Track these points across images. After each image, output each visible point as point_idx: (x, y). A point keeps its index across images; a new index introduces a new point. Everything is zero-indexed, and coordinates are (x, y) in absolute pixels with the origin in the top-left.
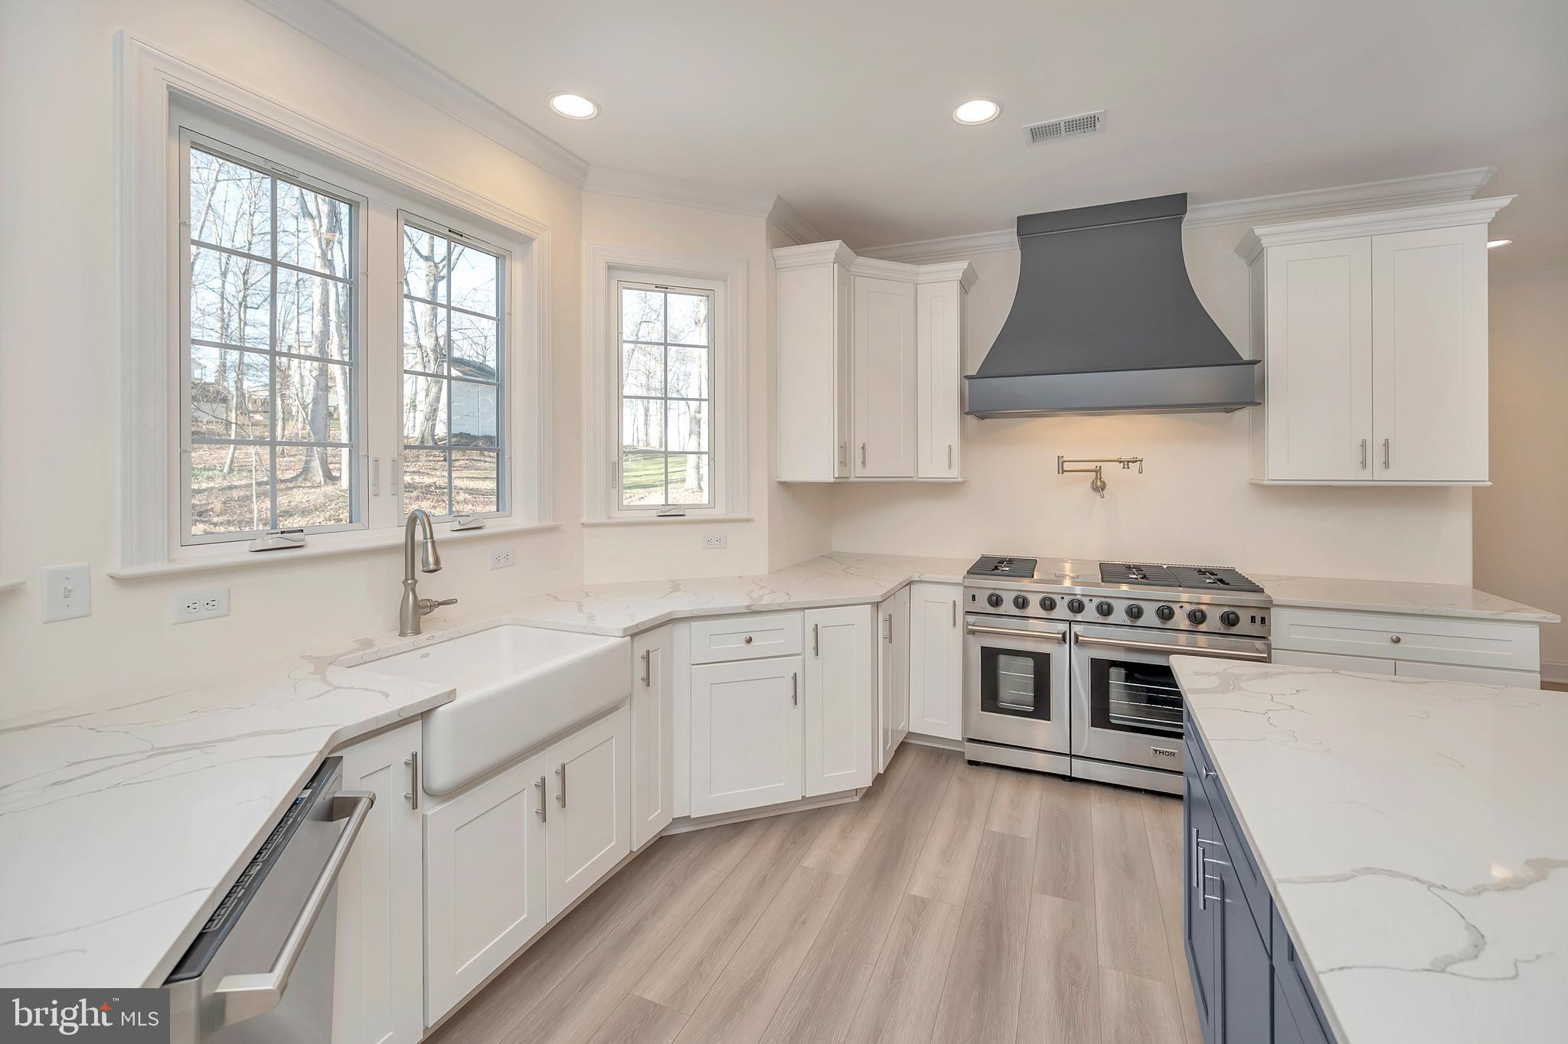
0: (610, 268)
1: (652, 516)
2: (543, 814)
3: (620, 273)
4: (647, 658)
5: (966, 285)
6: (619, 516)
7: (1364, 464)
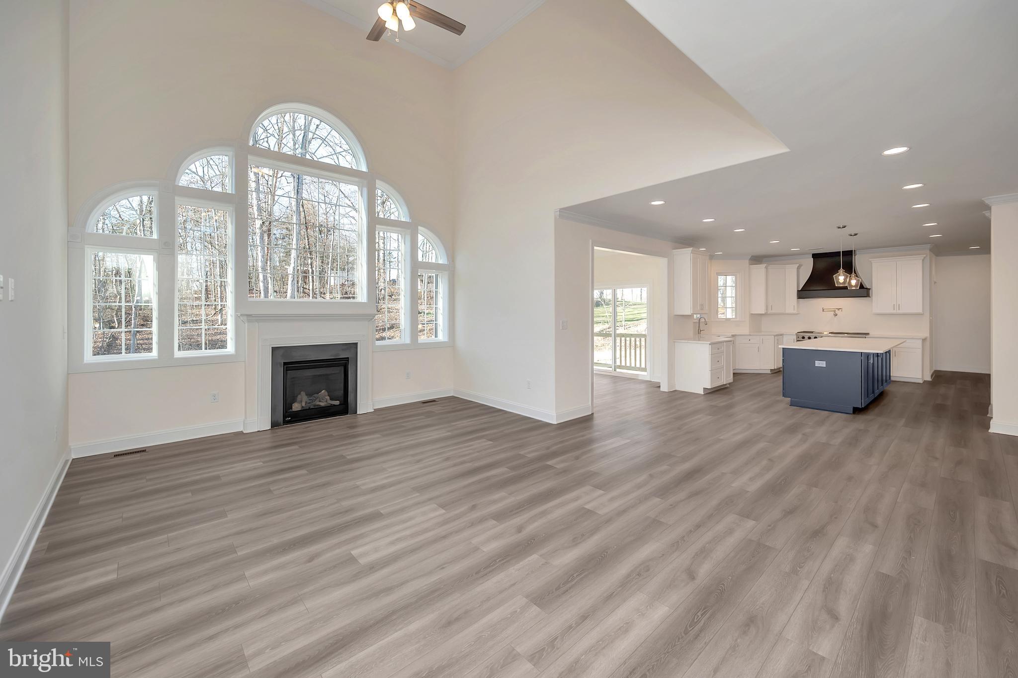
0: (716, 273)
1: (724, 320)
7: (894, 309)
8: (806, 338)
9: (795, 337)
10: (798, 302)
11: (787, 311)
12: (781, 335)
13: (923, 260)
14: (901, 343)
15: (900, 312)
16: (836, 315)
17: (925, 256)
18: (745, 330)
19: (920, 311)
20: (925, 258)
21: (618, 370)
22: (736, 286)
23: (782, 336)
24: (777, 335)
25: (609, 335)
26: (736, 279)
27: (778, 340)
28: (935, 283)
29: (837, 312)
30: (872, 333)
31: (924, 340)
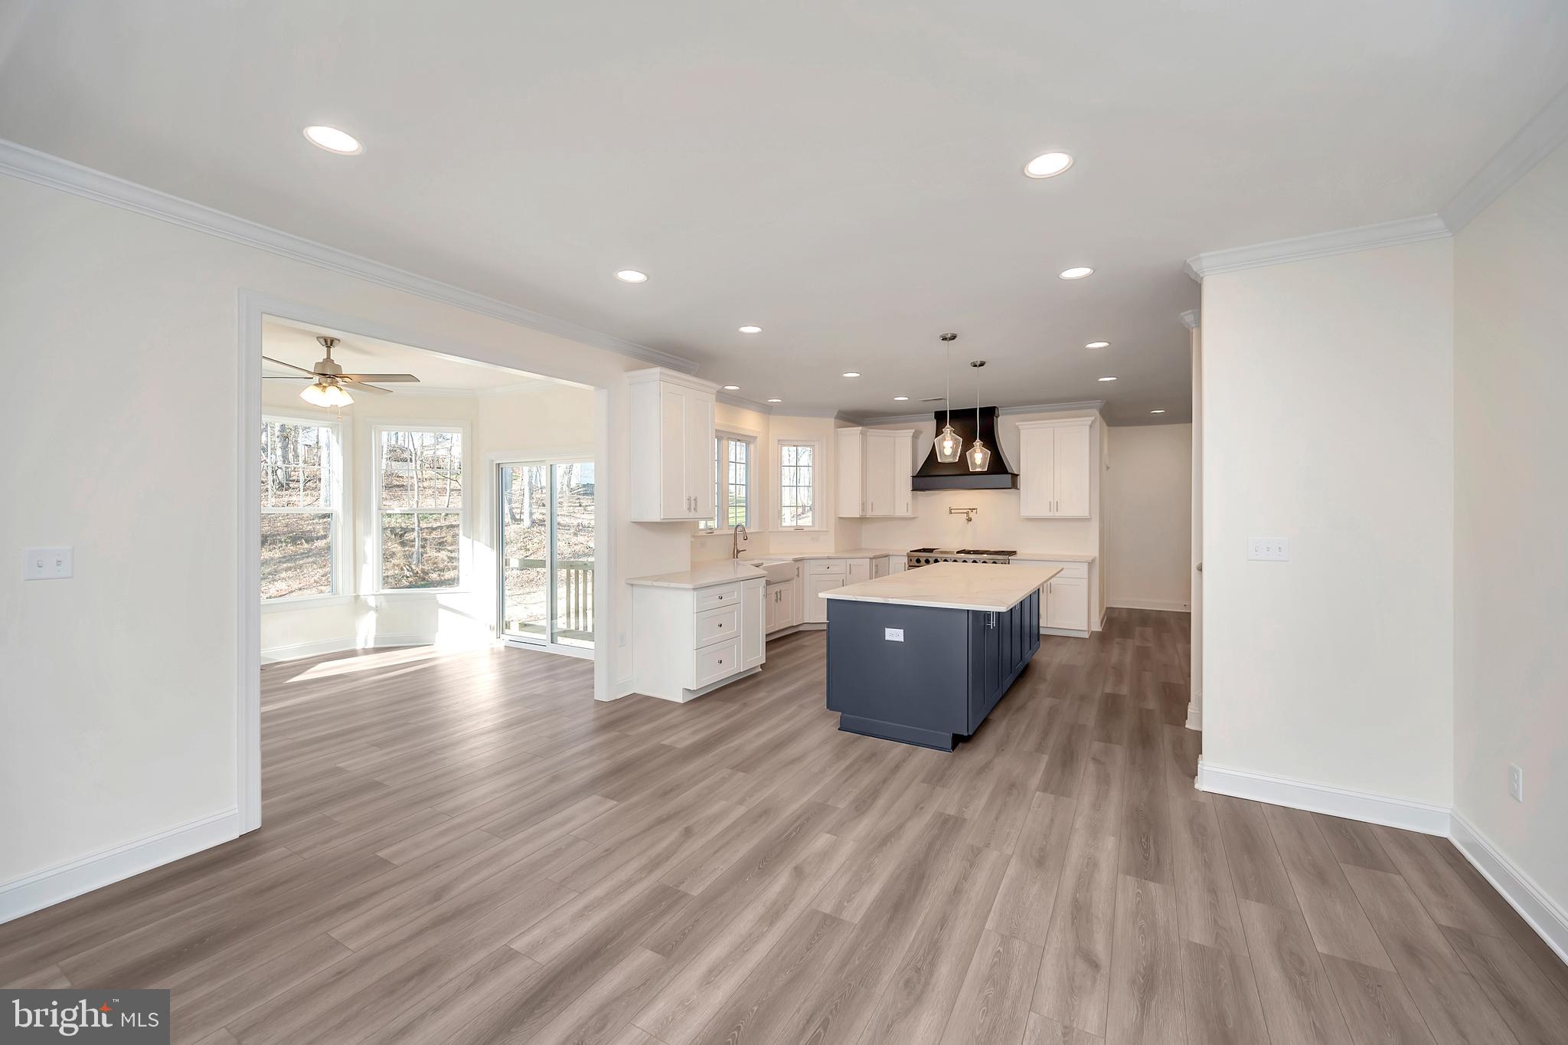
0: (779, 441)
1: (792, 529)
2: (777, 600)
3: (782, 442)
4: (798, 569)
5: (915, 437)
6: (781, 529)
7: (1050, 510)
8: (923, 560)
9: (906, 560)
10: (914, 498)
11: (898, 514)
12: (885, 556)
13: (1091, 426)
14: (1059, 572)
15: (1058, 514)
16: (969, 520)
17: (1093, 418)
18: (827, 547)
19: (1087, 514)
20: (1093, 422)
21: (560, 640)
22: (813, 466)
23: (887, 558)
24: (875, 558)
25: (542, 564)
26: (814, 452)
27: (876, 566)
28: (1108, 468)
29: (971, 515)
30: (1022, 552)
31: (1091, 564)
